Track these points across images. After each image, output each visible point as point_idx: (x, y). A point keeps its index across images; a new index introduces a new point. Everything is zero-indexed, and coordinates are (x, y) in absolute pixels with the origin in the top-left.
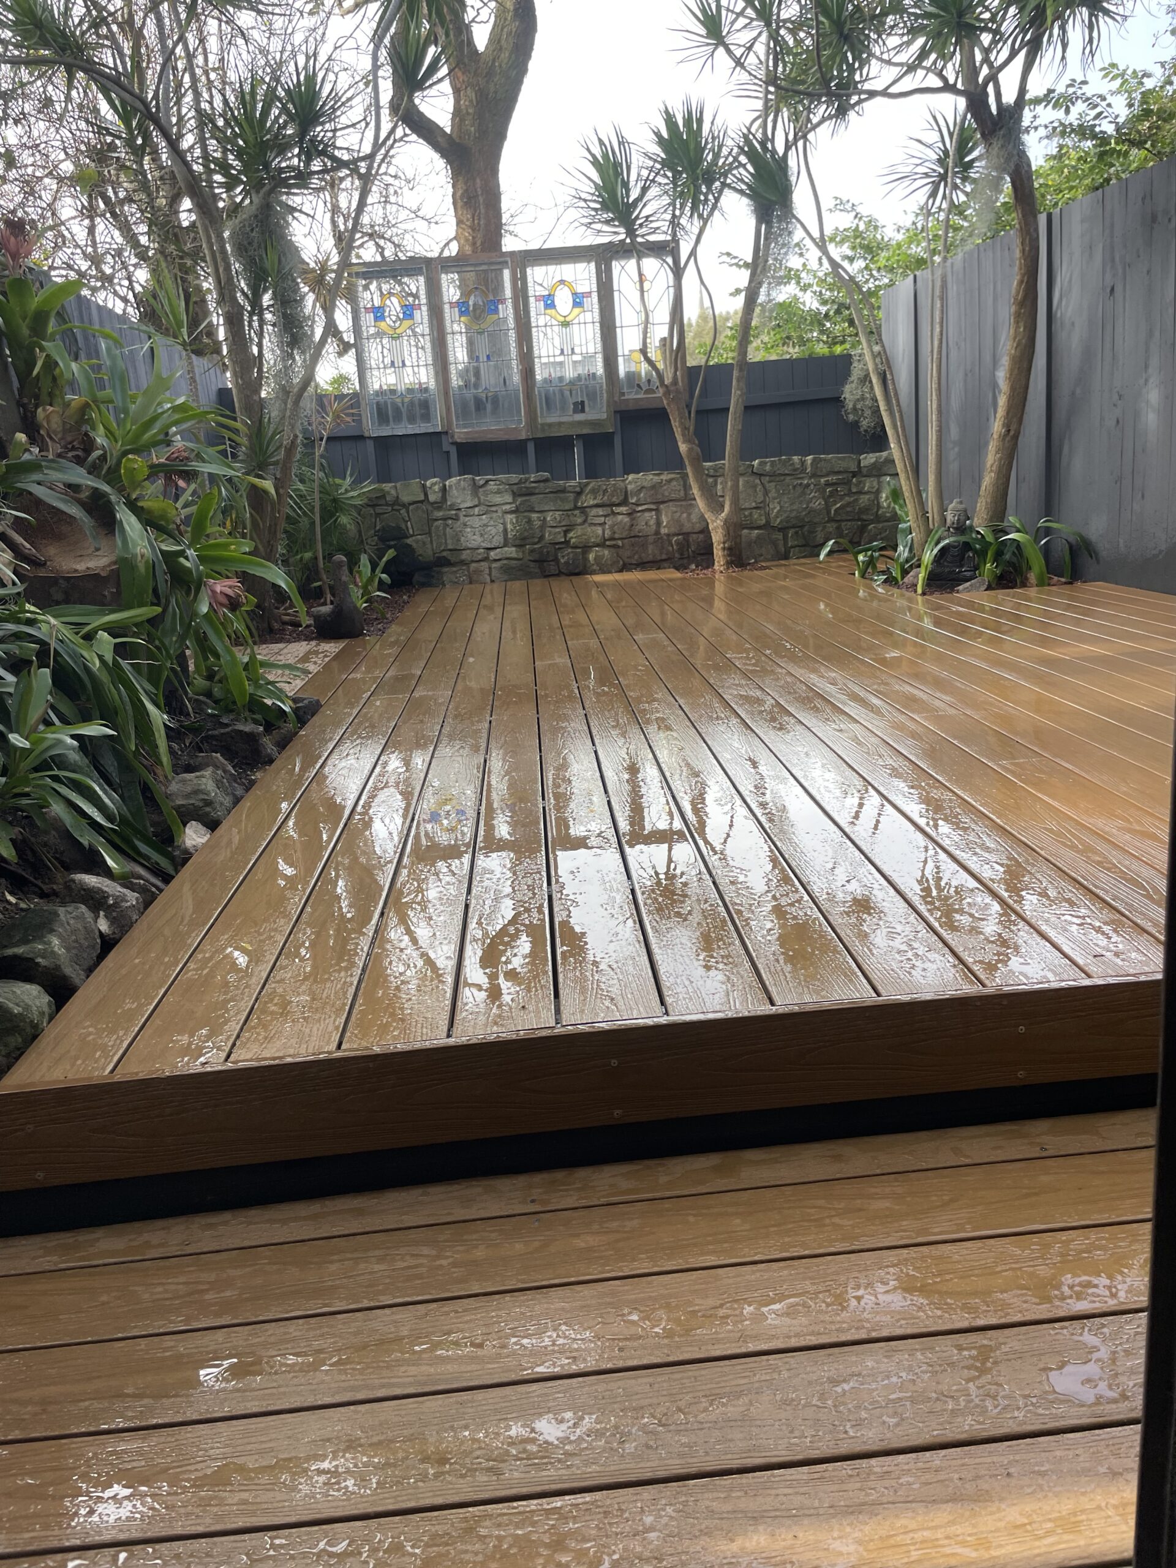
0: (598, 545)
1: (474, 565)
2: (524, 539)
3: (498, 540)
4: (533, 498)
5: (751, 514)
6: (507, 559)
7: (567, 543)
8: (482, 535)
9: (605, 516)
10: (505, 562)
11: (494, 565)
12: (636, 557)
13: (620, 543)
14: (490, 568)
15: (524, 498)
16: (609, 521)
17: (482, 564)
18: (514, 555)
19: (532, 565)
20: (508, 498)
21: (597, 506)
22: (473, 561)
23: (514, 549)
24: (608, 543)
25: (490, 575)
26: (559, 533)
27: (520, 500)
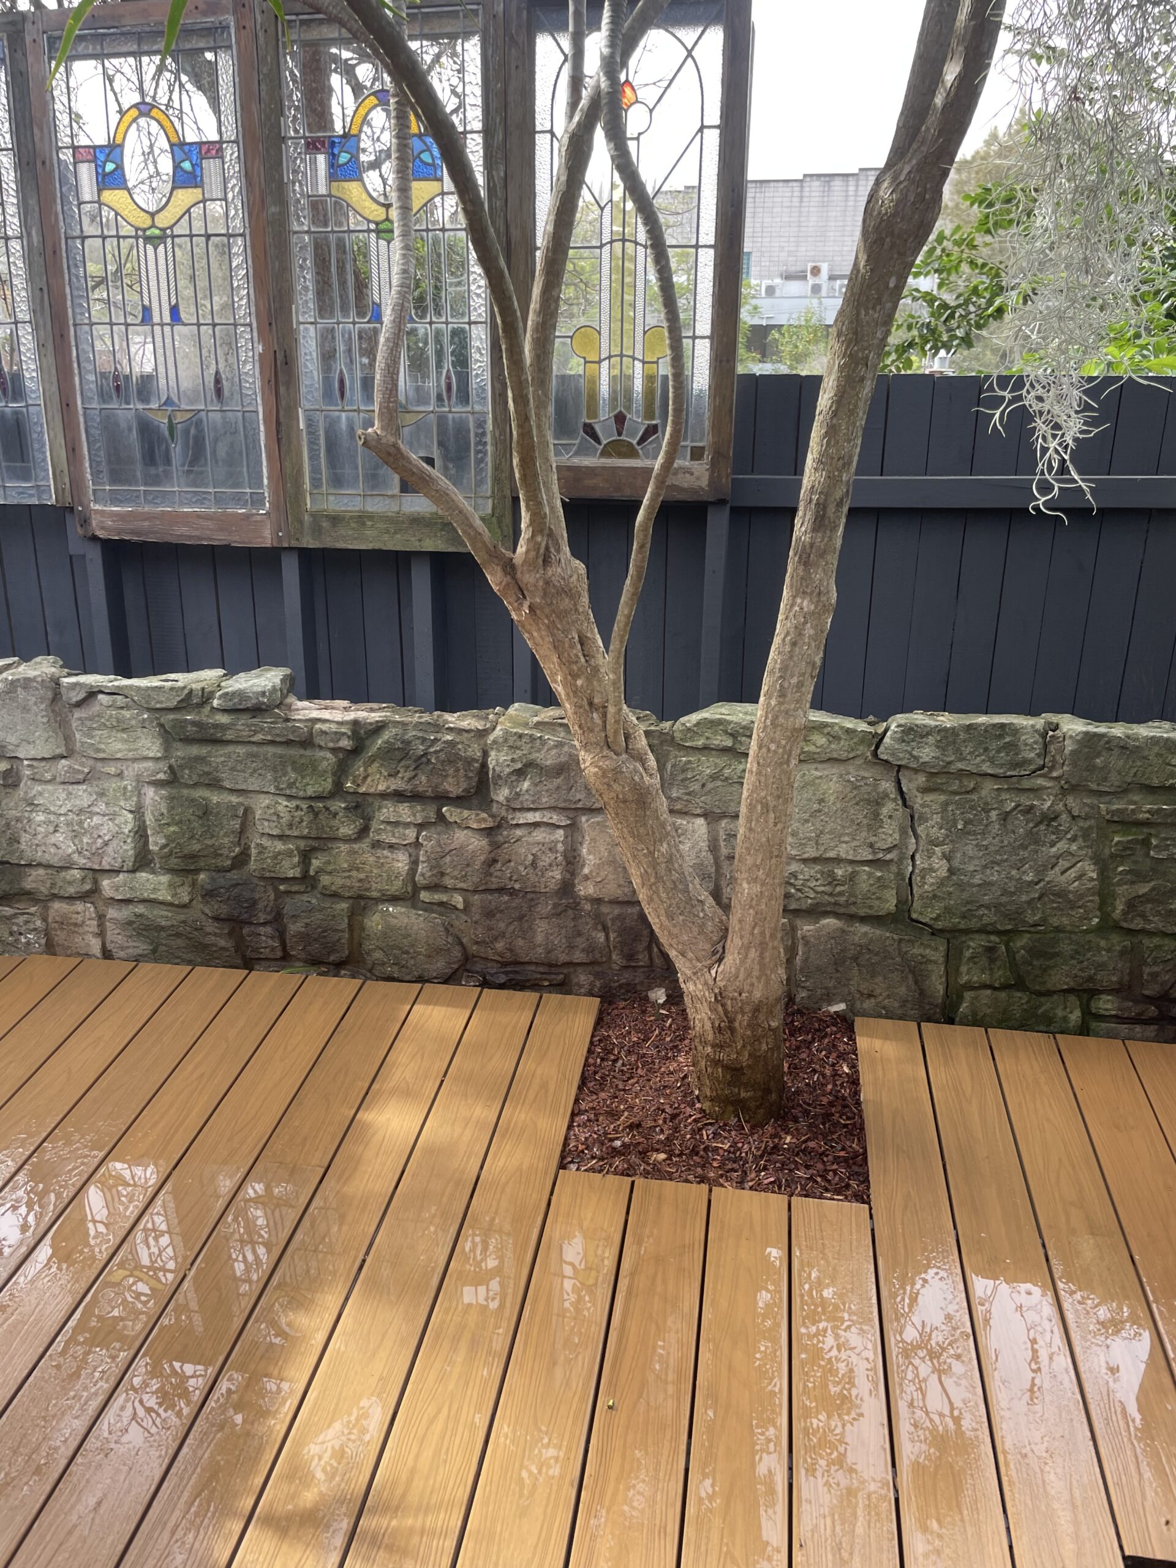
0: (394, 899)
1: (57, 905)
2: (193, 857)
3: (124, 850)
4: (218, 756)
5: (852, 877)
6: (144, 901)
7: (308, 880)
8: (76, 836)
9: (421, 826)
10: (140, 909)
11: (112, 913)
12: (500, 945)
13: (458, 900)
14: (101, 917)
15: (195, 750)
16: (430, 841)
17: (79, 906)
18: (164, 895)
19: (211, 927)
20: (151, 746)
21: (399, 796)
22: (55, 897)
23: (164, 879)
24: (424, 896)
25: (101, 934)
26: (289, 854)
27: (182, 752)
